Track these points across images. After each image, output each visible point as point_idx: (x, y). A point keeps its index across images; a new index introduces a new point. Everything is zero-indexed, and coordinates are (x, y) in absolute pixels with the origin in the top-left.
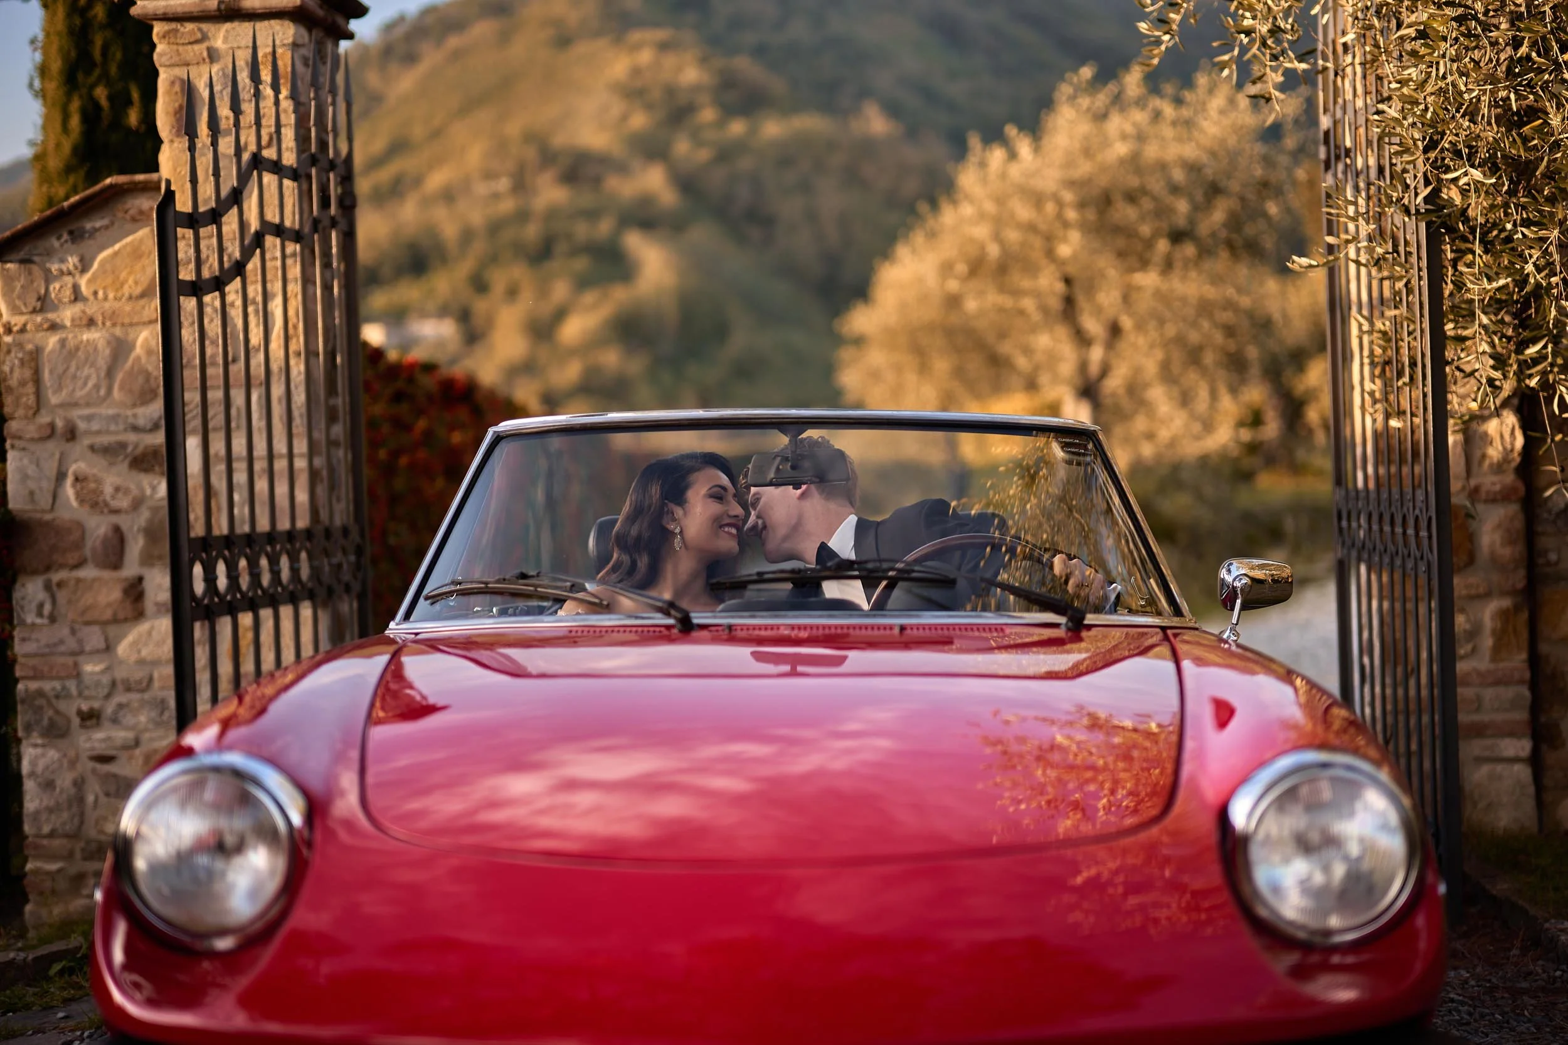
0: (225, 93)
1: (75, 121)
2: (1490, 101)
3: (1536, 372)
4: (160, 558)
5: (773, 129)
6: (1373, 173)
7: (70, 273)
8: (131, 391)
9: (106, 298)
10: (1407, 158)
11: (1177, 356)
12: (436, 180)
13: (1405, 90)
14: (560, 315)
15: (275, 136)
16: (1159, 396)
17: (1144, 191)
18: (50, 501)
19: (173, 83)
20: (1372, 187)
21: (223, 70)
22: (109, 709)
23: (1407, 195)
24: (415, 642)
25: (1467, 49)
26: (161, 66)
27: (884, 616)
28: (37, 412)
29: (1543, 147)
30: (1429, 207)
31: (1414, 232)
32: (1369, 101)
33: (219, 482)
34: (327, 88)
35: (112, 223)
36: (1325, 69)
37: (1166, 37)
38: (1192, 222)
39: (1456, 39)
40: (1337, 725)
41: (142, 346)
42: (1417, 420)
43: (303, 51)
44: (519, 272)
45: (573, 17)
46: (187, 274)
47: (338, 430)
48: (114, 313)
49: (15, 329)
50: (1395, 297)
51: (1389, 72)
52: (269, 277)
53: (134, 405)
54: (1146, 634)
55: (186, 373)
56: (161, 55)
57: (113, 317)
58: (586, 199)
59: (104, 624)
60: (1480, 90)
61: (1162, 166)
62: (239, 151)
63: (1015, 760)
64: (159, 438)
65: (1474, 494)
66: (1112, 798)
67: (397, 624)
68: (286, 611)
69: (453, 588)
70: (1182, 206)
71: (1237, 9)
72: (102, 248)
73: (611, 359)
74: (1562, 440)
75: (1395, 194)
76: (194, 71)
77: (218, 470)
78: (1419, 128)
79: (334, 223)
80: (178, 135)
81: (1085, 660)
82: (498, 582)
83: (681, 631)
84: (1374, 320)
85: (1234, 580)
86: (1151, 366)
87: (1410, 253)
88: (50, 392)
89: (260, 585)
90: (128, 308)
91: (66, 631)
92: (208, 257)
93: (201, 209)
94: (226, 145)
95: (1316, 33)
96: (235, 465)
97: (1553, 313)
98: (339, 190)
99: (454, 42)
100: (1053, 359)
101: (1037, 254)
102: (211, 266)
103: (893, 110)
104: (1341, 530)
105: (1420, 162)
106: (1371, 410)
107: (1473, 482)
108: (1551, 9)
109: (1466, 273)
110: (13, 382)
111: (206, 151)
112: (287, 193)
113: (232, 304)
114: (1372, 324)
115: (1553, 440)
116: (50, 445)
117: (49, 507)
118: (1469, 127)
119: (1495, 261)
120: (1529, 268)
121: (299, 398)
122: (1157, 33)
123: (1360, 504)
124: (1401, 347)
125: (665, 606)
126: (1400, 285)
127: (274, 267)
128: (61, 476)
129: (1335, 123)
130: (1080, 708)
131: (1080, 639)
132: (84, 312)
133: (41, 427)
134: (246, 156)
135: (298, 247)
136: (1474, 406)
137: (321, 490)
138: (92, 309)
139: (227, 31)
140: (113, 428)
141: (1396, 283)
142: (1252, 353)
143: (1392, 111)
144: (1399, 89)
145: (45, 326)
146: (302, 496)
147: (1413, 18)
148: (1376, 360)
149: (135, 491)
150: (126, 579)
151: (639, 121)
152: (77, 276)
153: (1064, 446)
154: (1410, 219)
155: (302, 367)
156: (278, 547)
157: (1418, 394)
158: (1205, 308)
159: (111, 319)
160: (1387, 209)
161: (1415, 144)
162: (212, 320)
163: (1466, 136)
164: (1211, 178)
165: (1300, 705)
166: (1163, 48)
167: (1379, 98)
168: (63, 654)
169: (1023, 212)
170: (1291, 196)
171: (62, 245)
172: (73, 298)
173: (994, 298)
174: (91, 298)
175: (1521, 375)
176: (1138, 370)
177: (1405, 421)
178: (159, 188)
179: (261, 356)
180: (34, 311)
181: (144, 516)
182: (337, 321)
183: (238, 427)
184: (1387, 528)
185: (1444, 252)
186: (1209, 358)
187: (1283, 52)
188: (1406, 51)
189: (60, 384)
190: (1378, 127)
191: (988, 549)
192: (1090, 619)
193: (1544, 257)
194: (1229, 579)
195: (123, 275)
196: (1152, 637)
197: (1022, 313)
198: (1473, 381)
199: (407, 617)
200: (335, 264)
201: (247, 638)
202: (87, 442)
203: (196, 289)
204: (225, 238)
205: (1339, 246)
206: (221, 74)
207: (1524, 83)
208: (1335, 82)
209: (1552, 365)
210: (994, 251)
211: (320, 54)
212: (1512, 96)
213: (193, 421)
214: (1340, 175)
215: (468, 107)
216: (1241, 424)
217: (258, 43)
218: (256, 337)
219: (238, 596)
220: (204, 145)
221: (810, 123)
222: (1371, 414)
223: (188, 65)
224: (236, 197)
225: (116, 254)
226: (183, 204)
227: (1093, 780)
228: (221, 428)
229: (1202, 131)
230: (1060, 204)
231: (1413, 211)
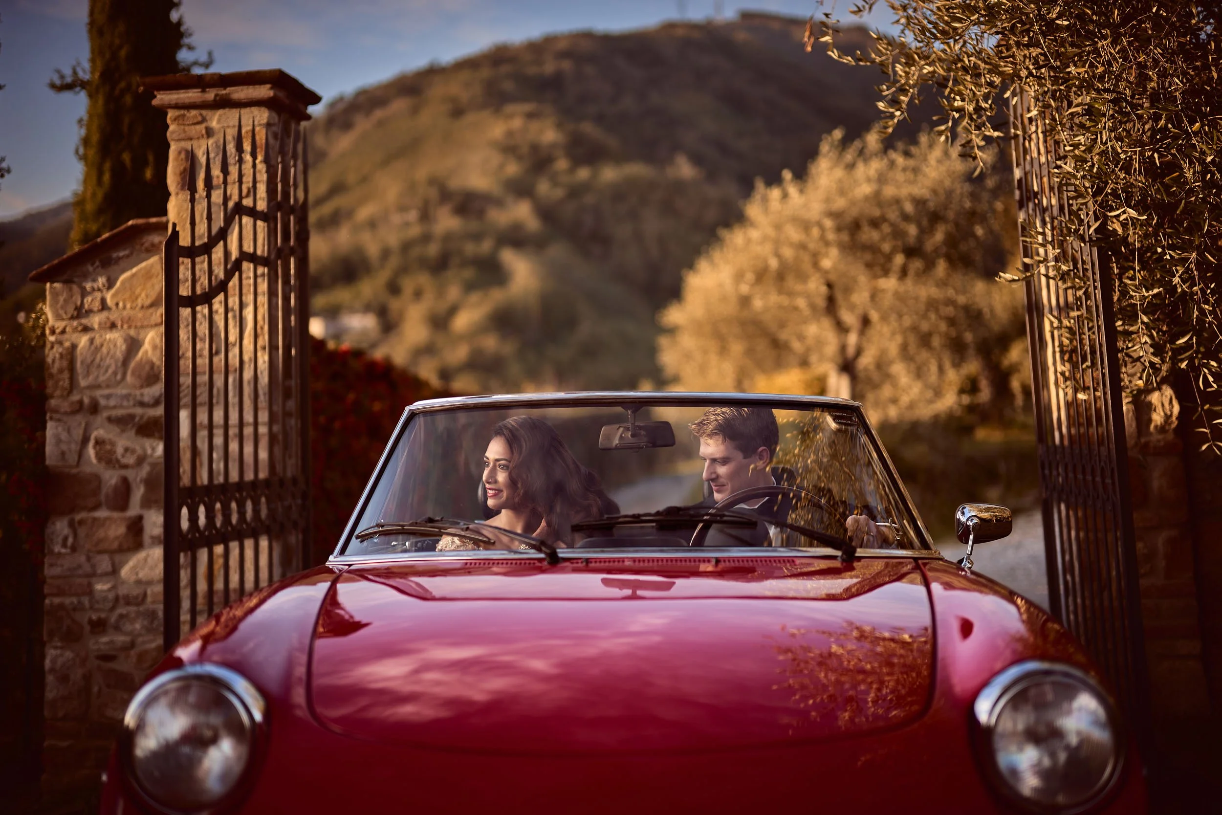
0: (217, 159)
1: (107, 177)
2: (1139, 159)
3: (1186, 357)
4: (156, 502)
5: (609, 174)
6: (1056, 211)
7: (99, 290)
8: (139, 377)
9: (124, 308)
10: (1080, 201)
11: (912, 340)
12: (364, 213)
13: (1077, 152)
14: (453, 311)
15: (252, 191)
16: (899, 369)
17: (884, 219)
18: (76, 458)
19: (180, 153)
20: (1056, 221)
21: (216, 143)
22: (113, 619)
23: (1082, 228)
24: (349, 572)
25: (1121, 122)
26: (172, 140)
27: (702, 551)
28: (70, 392)
29: (1180, 193)
30: (1099, 236)
31: (1089, 255)
32: (1049, 158)
33: (202, 444)
34: (290, 154)
35: (132, 253)
36: (1016, 136)
37: (898, 113)
38: (920, 239)
39: (1113, 116)
40: (1052, 637)
41: (149, 343)
42: (1098, 394)
43: (274, 129)
44: (423, 279)
45: (465, 96)
46: (184, 291)
47: (291, 404)
48: (129, 318)
49: (58, 331)
50: (1077, 303)
51: (1064, 137)
52: (244, 291)
53: (142, 387)
54: (902, 563)
55: (182, 362)
56: (173, 132)
57: (129, 321)
58: (473, 225)
59: (112, 553)
60: (1131, 151)
61: (897, 201)
62: (226, 199)
63: (802, 665)
64: (160, 411)
65: (1144, 448)
66: (879, 694)
67: (335, 557)
68: (249, 544)
69: (376, 529)
70: (912, 230)
71: (950, 93)
72: (123, 271)
73: (491, 343)
74: (1208, 409)
75: (1074, 227)
76: (195, 143)
77: (203, 434)
78: (1088, 179)
79: (292, 251)
80: (182, 188)
81: (855, 584)
82: (411, 525)
83: (549, 563)
84: (1062, 318)
85: (967, 520)
86: (893, 348)
87: (1087, 270)
88: (80, 378)
89: (230, 523)
90: (140, 315)
91: (83, 559)
92: (200, 277)
93: (197, 243)
94: (217, 196)
95: (1008, 110)
96: (215, 431)
97: (1196, 313)
98: (297, 228)
99: (379, 114)
100: (820, 343)
101: (807, 266)
102: (202, 284)
103: (697, 159)
104: (1044, 476)
105: (1091, 204)
106: (1063, 386)
107: (1143, 440)
108: (1180, 94)
109: (1129, 284)
110: (55, 370)
111: (202, 200)
112: (259, 230)
113: (217, 312)
114: (1060, 321)
115: (1202, 409)
116: (79, 417)
117: (75, 463)
118: (1125, 178)
119: (1150, 275)
120: (1176, 280)
121: (264, 379)
122: (891, 110)
123: (1058, 457)
124: (1083, 339)
125: (538, 544)
126: (1080, 293)
127: (248, 282)
128: (85, 440)
129: (1026, 174)
130: (850, 623)
131: (852, 569)
132: (108, 318)
133: (72, 403)
134: (231, 204)
135: (266, 270)
136: (1140, 383)
137: (277, 450)
138: (114, 316)
139: (220, 116)
140: (125, 403)
141: (1077, 292)
142: (969, 337)
143: (1069, 167)
144: (1072, 151)
145: (80, 328)
146: (263, 455)
147: (1080, 100)
148: (1065, 348)
149: (139, 451)
150: (130, 518)
151: (513, 169)
152: (105, 291)
153: (835, 419)
154: (1085, 244)
155: (266, 358)
156: (244, 494)
157: (1098, 374)
158: (932, 305)
159: (127, 322)
160: (1068, 238)
161: (1086, 191)
162: (201, 323)
163: (1124, 184)
164: (933, 209)
165: (1023, 621)
166: (896, 120)
167: (1057, 157)
168: (80, 576)
169: (794, 234)
170: (992, 222)
171: (95, 269)
172: (100, 307)
173: (774, 298)
174: (114, 308)
175: (1175, 361)
176: (883, 352)
177: (1089, 395)
178: (166, 228)
179: (236, 350)
180: (72, 318)
181: (145, 470)
182: (293, 323)
183: (217, 403)
184: (1080, 476)
185: (1112, 268)
186: (936, 342)
187: (984, 124)
188: (1076, 124)
189: (88, 371)
190: (1057, 177)
191: (780, 497)
192: (860, 552)
193: (1187, 273)
194: (963, 519)
195: (138, 291)
196: (907, 565)
197: (796, 309)
198: (1138, 364)
199: (343, 552)
200: (292, 282)
201: (219, 562)
202: (105, 414)
203: (192, 301)
204: (213, 263)
205: (1032, 265)
206: (214, 145)
207: (1164, 146)
208: (1024, 144)
209: (1197, 352)
210: (774, 263)
211: (286, 131)
212: (1156, 155)
213: (186, 399)
214: (1031, 212)
215: (387, 162)
216: (962, 391)
217: (243, 123)
218: (233, 336)
219: (214, 532)
220: (200, 197)
221: (637, 170)
222: (1063, 389)
223: (191, 139)
224: (223, 234)
225: (133, 275)
226: (185, 240)
227: (864, 681)
228: (205, 403)
229: (925, 175)
230: (822, 228)
231: (1087, 239)
